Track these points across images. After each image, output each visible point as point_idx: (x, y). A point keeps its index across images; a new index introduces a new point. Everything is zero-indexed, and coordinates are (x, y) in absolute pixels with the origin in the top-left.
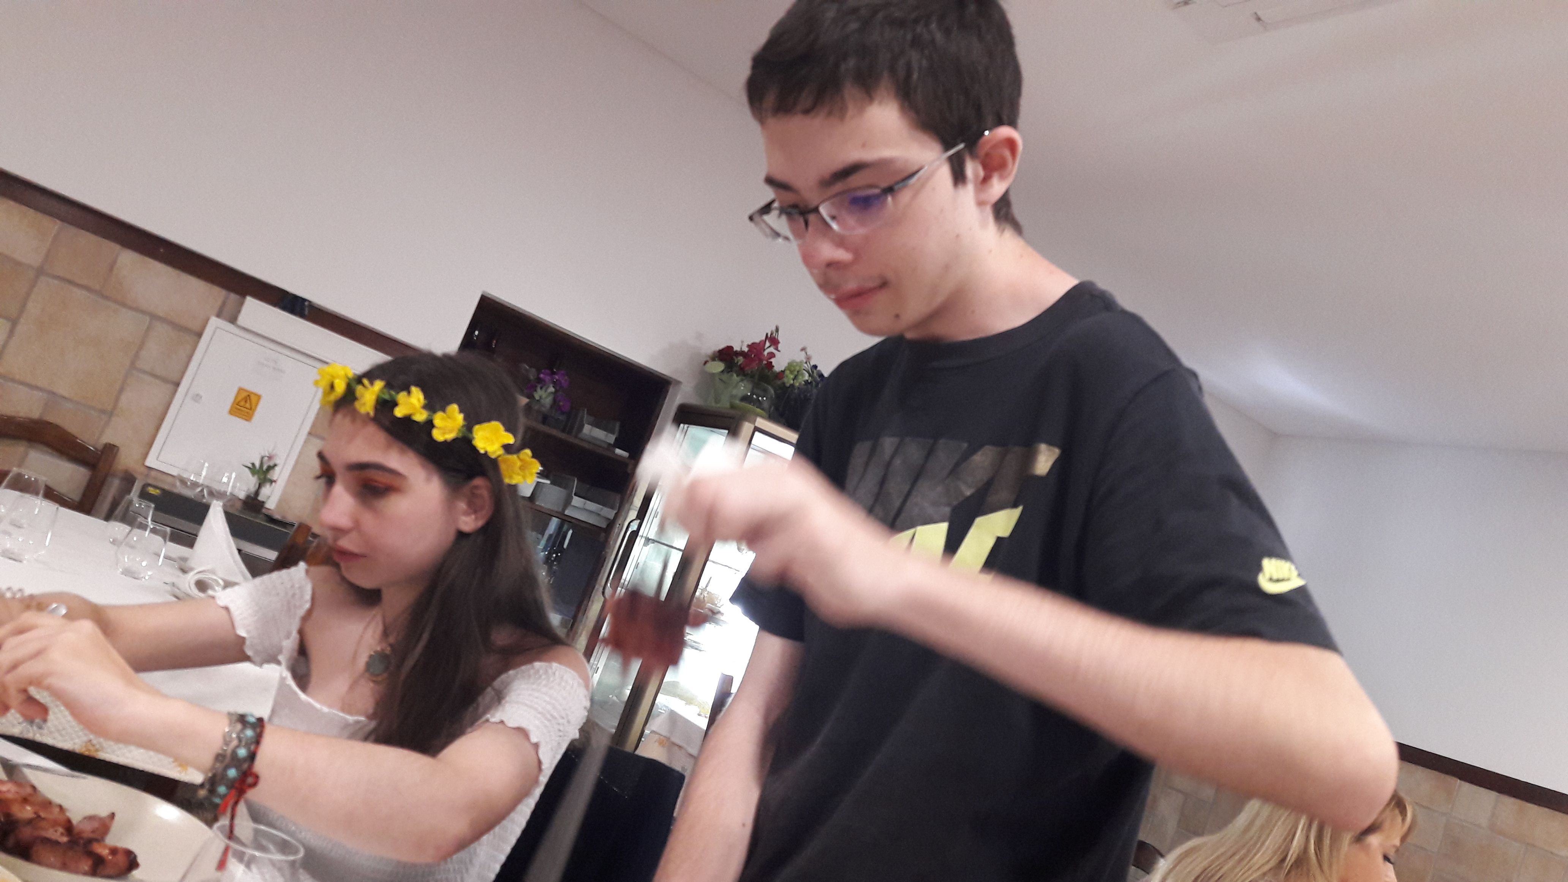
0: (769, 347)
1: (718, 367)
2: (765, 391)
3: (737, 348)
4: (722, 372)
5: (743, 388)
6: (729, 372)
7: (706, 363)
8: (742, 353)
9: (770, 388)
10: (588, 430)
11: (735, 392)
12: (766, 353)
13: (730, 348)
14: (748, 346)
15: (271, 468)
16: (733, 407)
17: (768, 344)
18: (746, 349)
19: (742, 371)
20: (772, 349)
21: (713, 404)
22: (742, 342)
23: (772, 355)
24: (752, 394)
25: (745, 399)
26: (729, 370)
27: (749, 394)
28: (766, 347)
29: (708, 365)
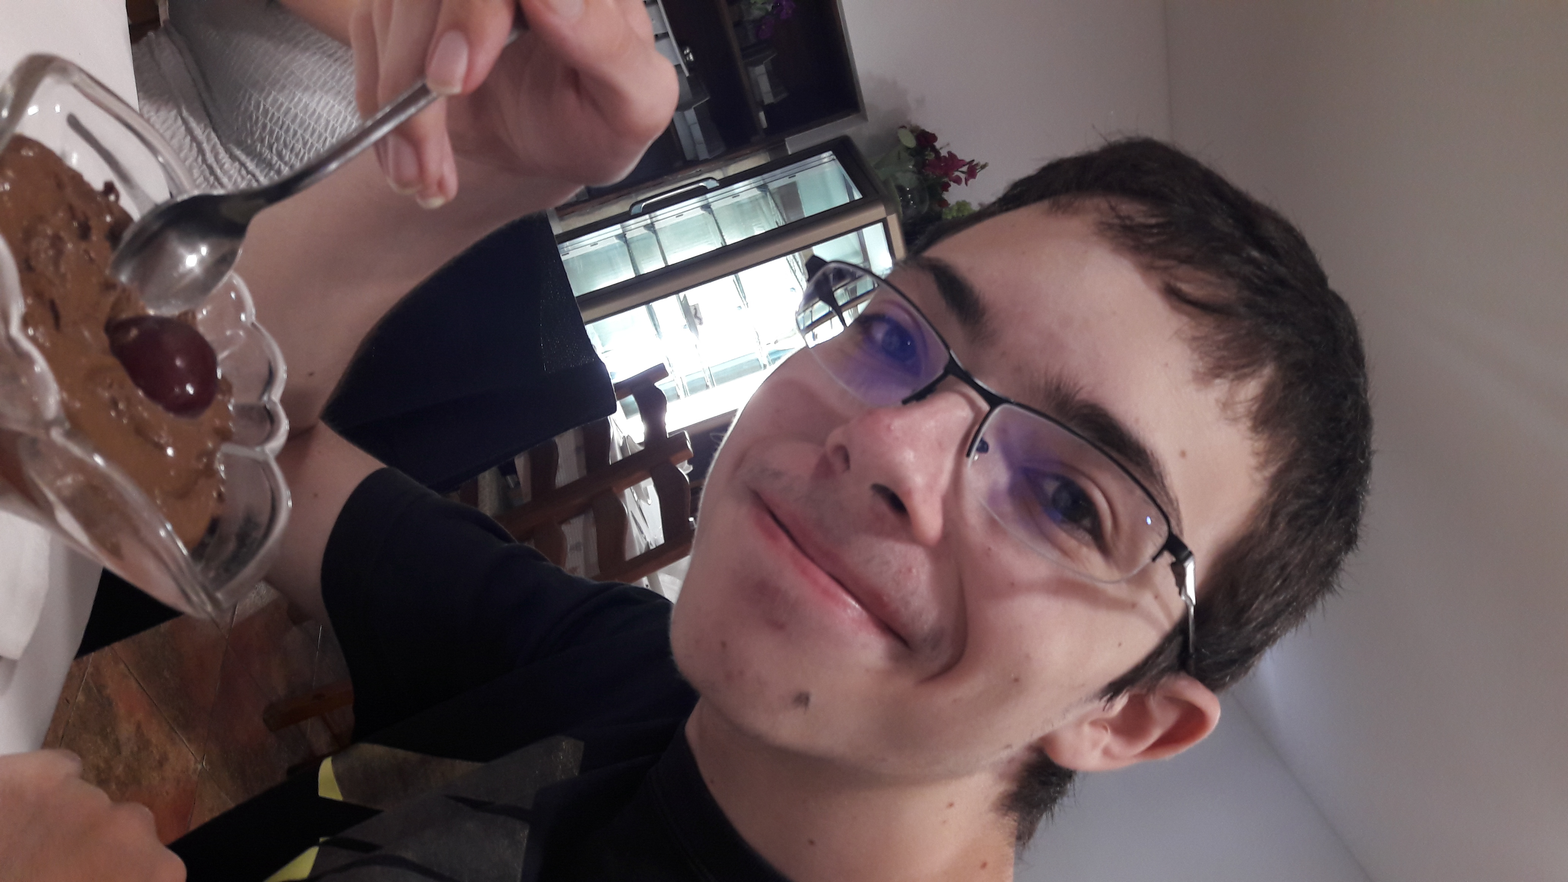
0: (963, 172)
1: (909, 141)
2: (922, 202)
3: (938, 145)
4: (908, 148)
5: (907, 178)
6: (911, 155)
7: (903, 127)
8: (937, 152)
9: (928, 203)
11: (899, 175)
12: (956, 173)
13: (934, 138)
14: (950, 153)
16: (886, 183)
17: (965, 169)
18: (944, 153)
19: (921, 167)
20: (963, 176)
21: (873, 165)
22: (948, 144)
23: (958, 181)
24: (910, 192)
25: (901, 189)
26: (914, 154)
27: (908, 189)
28: (960, 170)
29: (903, 130)
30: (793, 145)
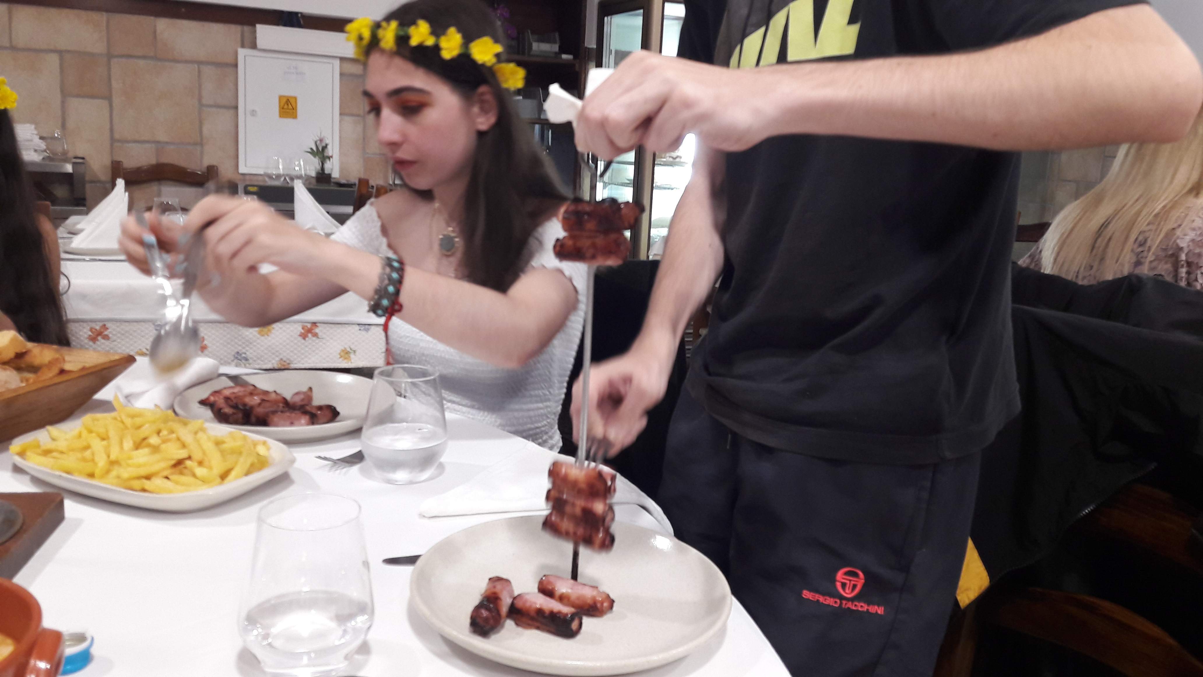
10: (536, 46)
15: (325, 147)
30: (590, 42)
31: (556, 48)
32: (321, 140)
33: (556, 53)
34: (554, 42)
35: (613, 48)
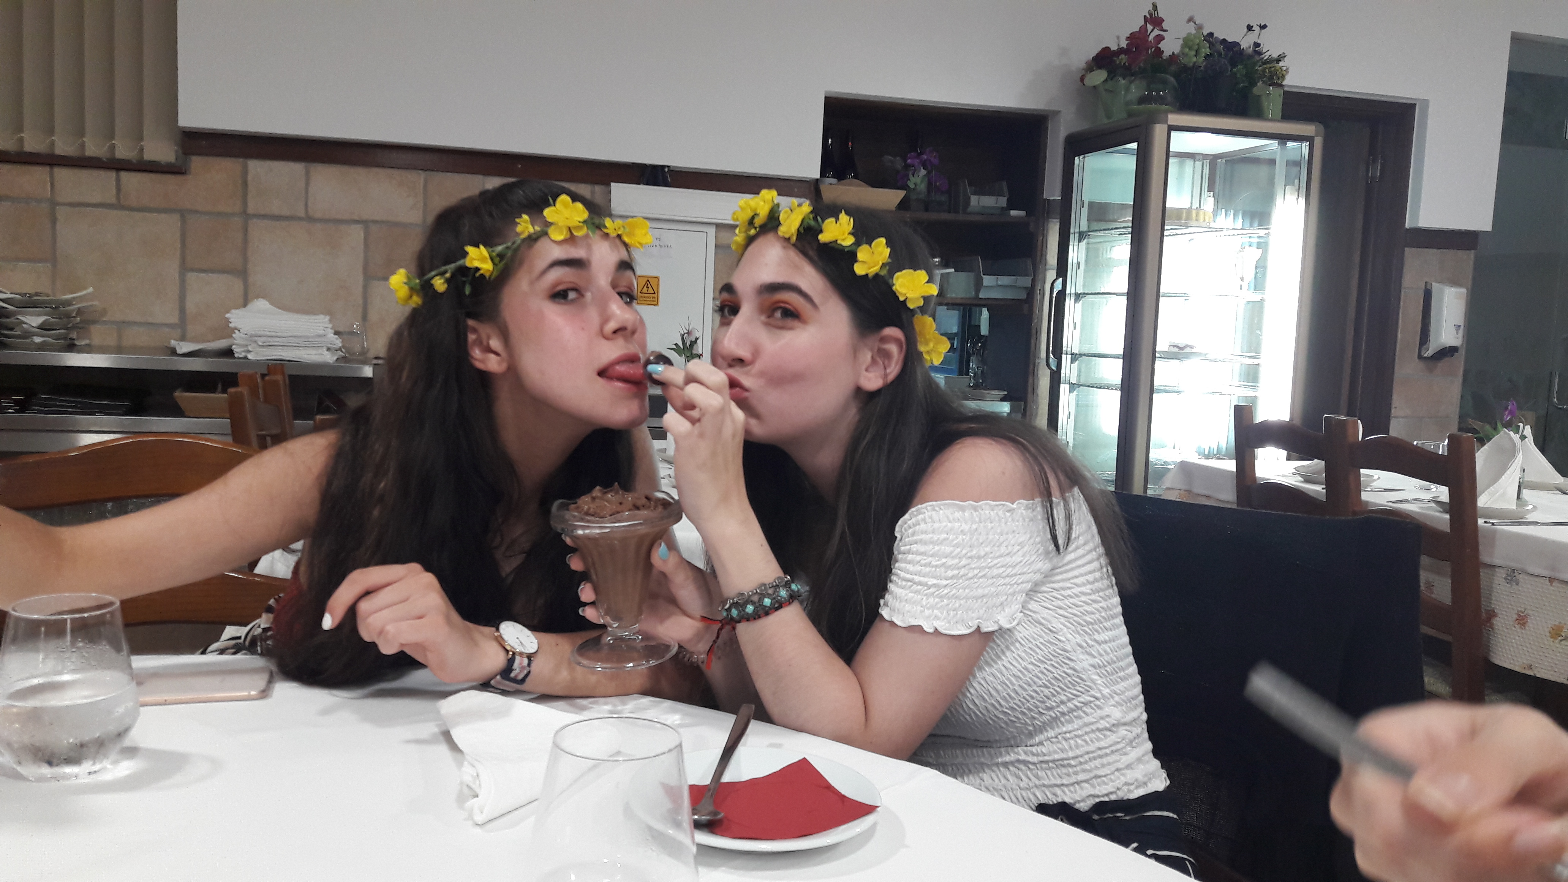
0: (1152, 31)
1: (1099, 77)
2: (1165, 82)
3: (1114, 47)
4: (1106, 81)
5: (1136, 89)
6: (1113, 78)
7: (1082, 79)
8: (1121, 51)
9: (1168, 76)
10: (974, 200)
11: (1129, 97)
12: (1151, 38)
13: (1106, 49)
14: (1127, 39)
15: (694, 343)
16: (1130, 115)
17: (1150, 27)
18: (1124, 44)
19: (1128, 72)
20: (1156, 32)
21: (1106, 121)
22: (1118, 38)
23: (1160, 38)
24: (1150, 92)
25: (1142, 100)
26: (1112, 75)
27: (1147, 93)
28: (1149, 31)
29: (1086, 81)
30: (1052, 192)
31: (1003, 201)
32: (689, 333)
33: (1002, 208)
34: (1000, 194)
35: (1086, 198)
